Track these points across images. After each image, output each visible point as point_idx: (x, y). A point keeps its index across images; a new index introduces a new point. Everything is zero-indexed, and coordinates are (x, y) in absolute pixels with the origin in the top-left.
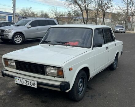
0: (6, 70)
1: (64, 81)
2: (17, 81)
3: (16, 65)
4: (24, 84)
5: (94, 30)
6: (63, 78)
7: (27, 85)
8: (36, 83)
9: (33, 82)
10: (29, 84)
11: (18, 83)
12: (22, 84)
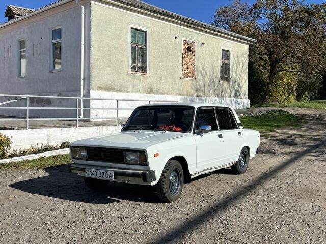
0: (76, 163)
1: (147, 169)
3: (88, 154)
4: (98, 177)
5: (196, 109)
6: (147, 165)
7: (101, 178)
9: (109, 173)
10: (104, 176)
11: (90, 176)
12: (95, 177)
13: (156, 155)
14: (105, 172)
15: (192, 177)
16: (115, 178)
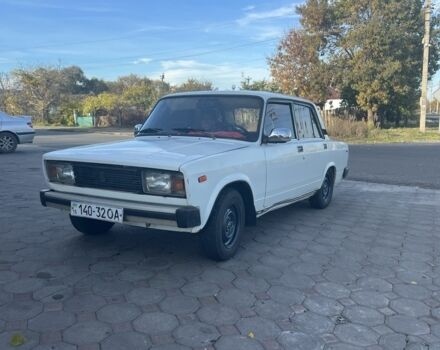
0: (52, 190)
1: (186, 204)
2: (77, 211)
3: (75, 174)
4: (94, 216)
5: (265, 101)
6: (185, 197)
7: (100, 218)
8: (120, 212)
9: (114, 210)
10: (106, 215)
11: (79, 214)
12: (88, 216)
13: (202, 179)
14: (107, 209)
15: (258, 216)
16: (124, 219)
